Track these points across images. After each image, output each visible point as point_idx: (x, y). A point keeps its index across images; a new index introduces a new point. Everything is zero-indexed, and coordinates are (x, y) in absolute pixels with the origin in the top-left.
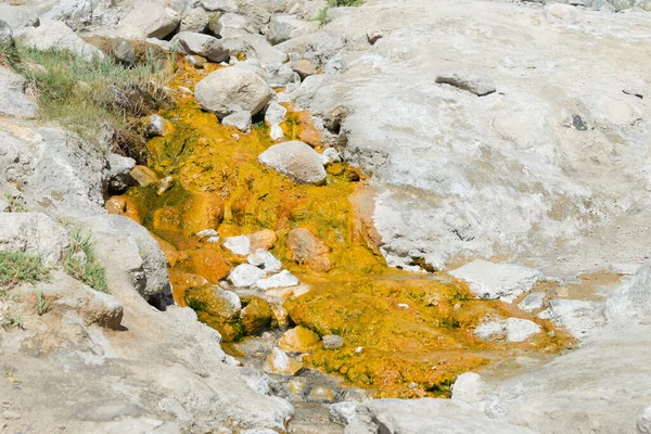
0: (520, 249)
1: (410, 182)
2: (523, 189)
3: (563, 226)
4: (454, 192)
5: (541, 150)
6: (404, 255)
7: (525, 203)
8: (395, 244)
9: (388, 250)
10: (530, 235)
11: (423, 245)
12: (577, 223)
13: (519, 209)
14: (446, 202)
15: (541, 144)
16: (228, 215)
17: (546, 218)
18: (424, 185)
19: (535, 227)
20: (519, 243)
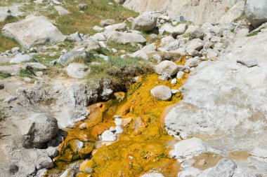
0: (229, 133)
1: (190, 102)
2: (242, 107)
3: (254, 124)
4: (205, 107)
5: (259, 90)
6: (174, 131)
7: (239, 113)
8: (171, 126)
9: (169, 128)
10: (236, 127)
11: (181, 128)
12: (263, 123)
13: (236, 115)
14: (200, 111)
15: (261, 87)
16: (131, 110)
17: (247, 120)
18: (195, 103)
19: (241, 123)
20: (229, 130)
